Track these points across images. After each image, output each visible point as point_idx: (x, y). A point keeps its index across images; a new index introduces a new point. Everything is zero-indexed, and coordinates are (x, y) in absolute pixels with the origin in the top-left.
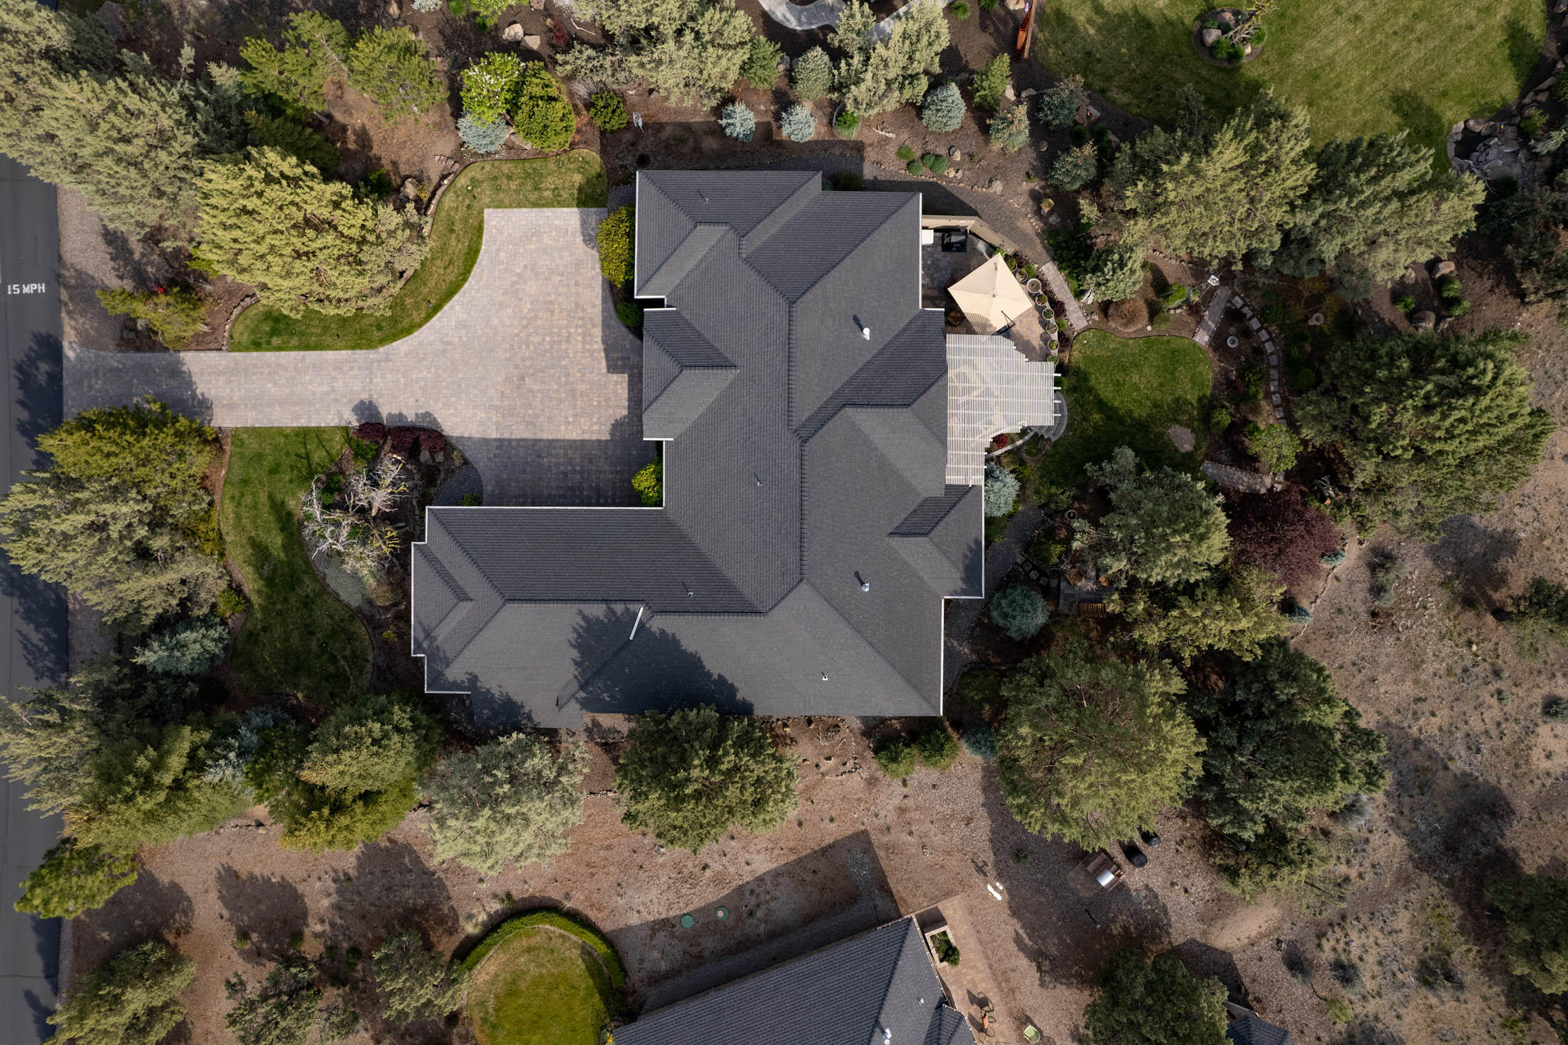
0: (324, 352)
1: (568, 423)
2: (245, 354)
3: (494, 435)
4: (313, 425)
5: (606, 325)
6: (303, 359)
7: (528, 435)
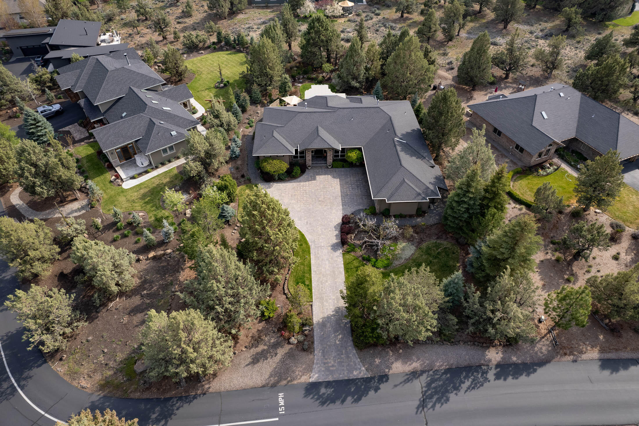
0: (312, 264)
1: (335, 189)
2: (313, 295)
3: (341, 207)
4: (343, 266)
5: (300, 181)
6: (315, 272)
7: (340, 198)
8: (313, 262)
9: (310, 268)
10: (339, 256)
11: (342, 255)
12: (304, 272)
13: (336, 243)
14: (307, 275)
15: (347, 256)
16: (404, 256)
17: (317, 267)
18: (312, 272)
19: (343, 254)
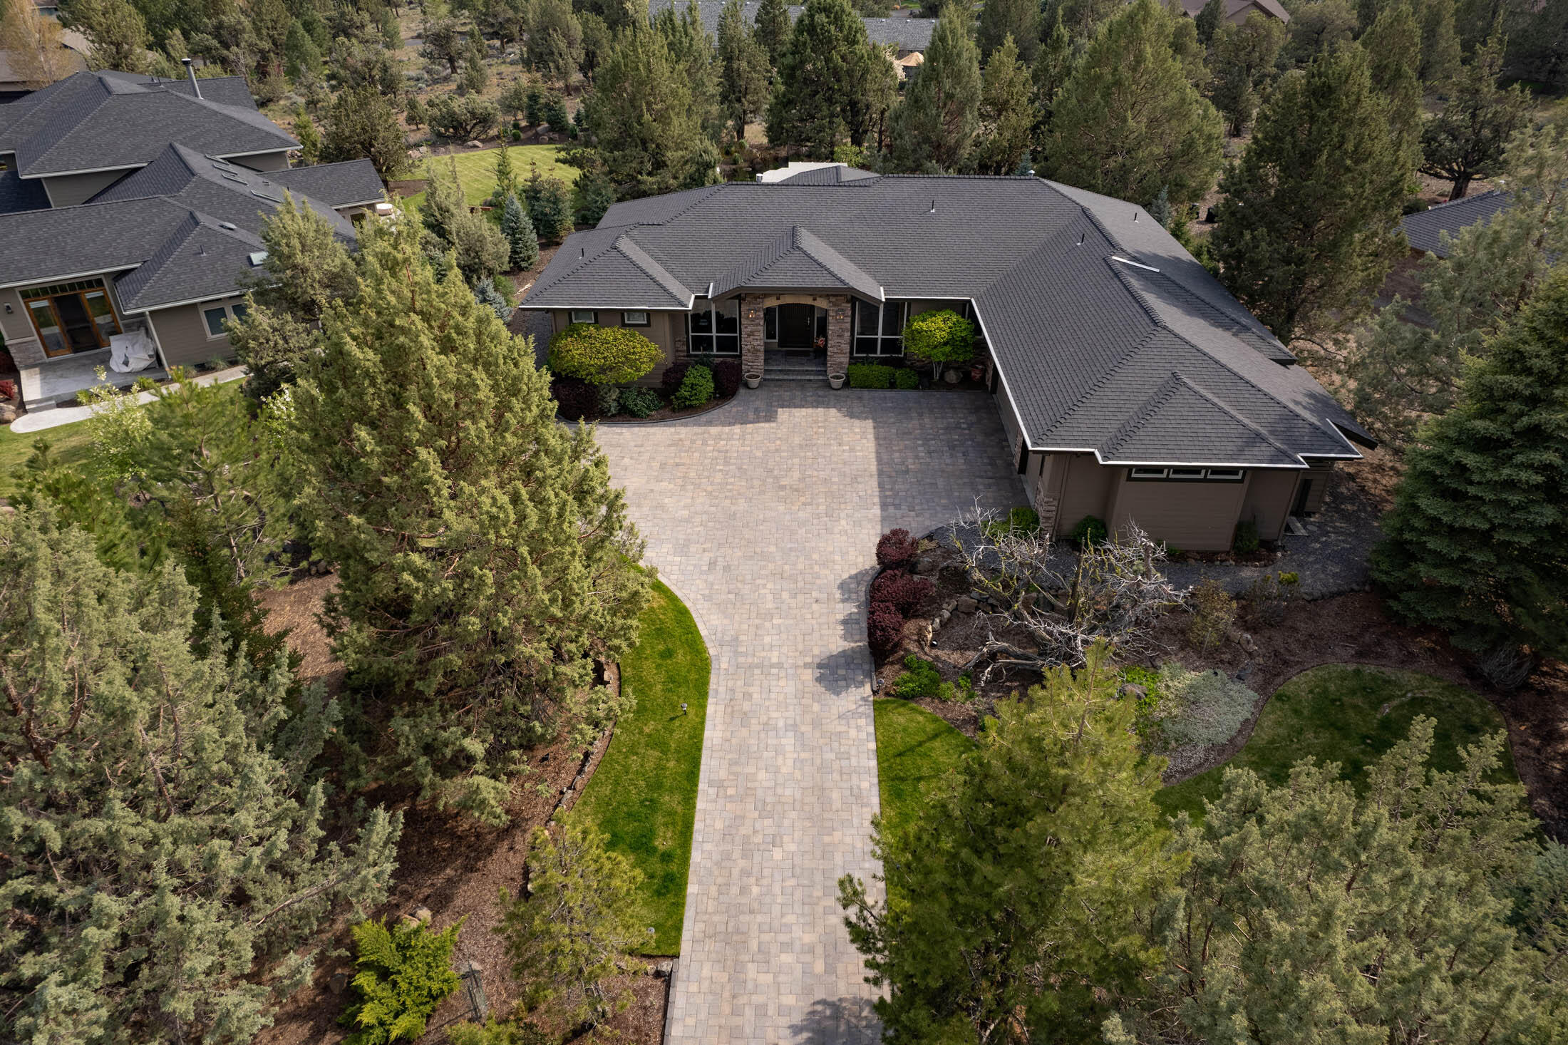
0: (706, 744)
2: (689, 913)
4: (873, 763)
5: (709, 424)
6: (720, 785)
8: (713, 735)
9: (696, 763)
10: (855, 714)
11: (869, 710)
12: (656, 785)
13: (843, 654)
14: (670, 801)
15: (900, 717)
16: (1201, 733)
17: (733, 763)
18: (702, 786)
19: (879, 708)
